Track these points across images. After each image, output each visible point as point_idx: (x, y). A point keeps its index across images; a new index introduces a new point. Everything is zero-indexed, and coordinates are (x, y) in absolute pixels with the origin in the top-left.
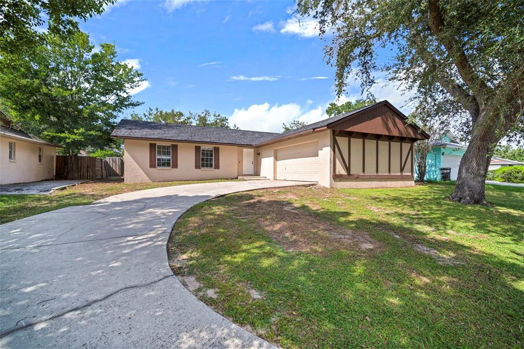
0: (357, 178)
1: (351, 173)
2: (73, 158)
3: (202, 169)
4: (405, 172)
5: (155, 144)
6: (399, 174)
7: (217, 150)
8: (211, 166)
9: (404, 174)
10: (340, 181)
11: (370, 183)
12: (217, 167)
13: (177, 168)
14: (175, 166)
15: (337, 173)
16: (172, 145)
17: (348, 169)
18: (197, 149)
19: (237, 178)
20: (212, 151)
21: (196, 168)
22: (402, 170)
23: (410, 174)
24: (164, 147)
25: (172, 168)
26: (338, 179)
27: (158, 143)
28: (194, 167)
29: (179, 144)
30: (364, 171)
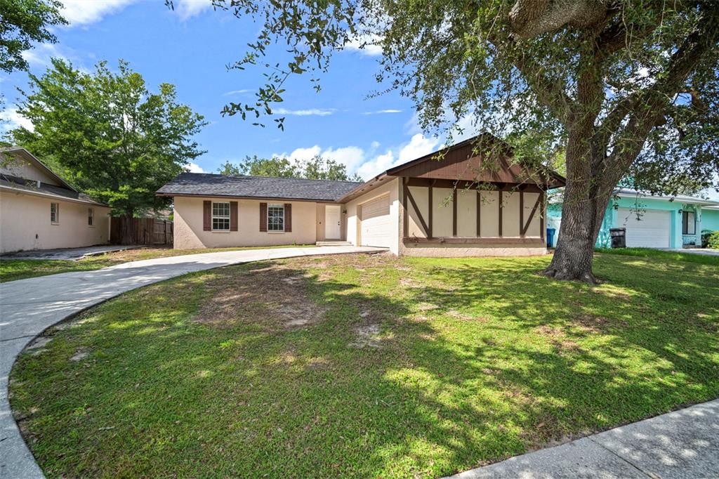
0: (444, 242)
1: (434, 236)
2: (128, 220)
3: (269, 232)
4: (529, 235)
5: (210, 202)
6: (519, 237)
7: (288, 207)
8: (281, 228)
9: (527, 237)
10: (416, 246)
11: (466, 249)
12: (289, 229)
13: (237, 230)
14: (235, 228)
15: (411, 235)
16: (231, 202)
17: (429, 230)
18: (263, 207)
19: (315, 244)
20: (282, 209)
21: (261, 231)
22: (523, 232)
23: (539, 237)
24: (221, 205)
25: (231, 230)
26: (411, 244)
27: (214, 201)
28: (259, 229)
29: (240, 201)
30: (455, 233)
